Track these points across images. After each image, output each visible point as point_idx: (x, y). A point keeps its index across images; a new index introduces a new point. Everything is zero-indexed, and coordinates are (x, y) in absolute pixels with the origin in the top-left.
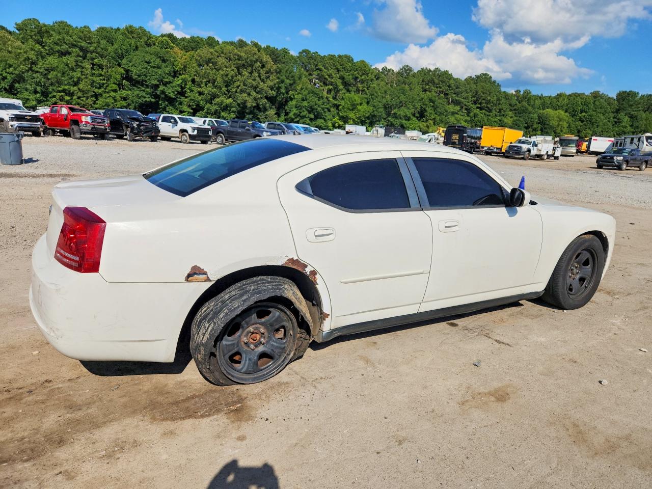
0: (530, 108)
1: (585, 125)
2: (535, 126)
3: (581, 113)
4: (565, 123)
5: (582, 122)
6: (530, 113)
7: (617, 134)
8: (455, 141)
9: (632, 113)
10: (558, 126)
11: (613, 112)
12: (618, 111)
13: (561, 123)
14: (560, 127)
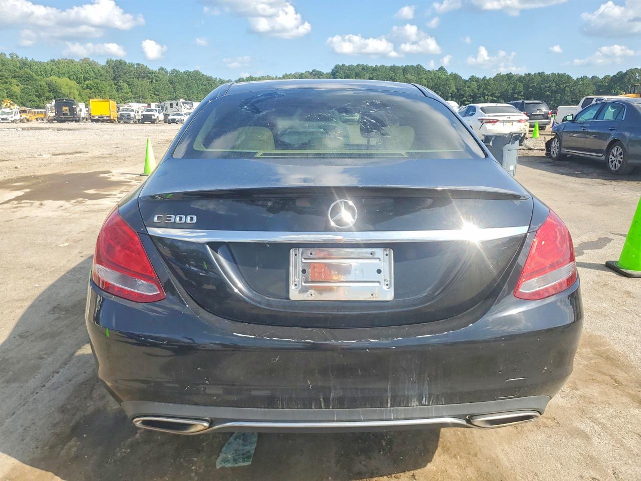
0: (34, 75)
1: (93, 92)
2: (47, 94)
3: (85, 81)
4: (76, 91)
5: (91, 89)
6: (36, 80)
7: (122, 100)
8: (67, 112)
9: (128, 80)
10: (70, 93)
11: (112, 80)
12: (115, 78)
13: (72, 91)
14: (72, 94)
